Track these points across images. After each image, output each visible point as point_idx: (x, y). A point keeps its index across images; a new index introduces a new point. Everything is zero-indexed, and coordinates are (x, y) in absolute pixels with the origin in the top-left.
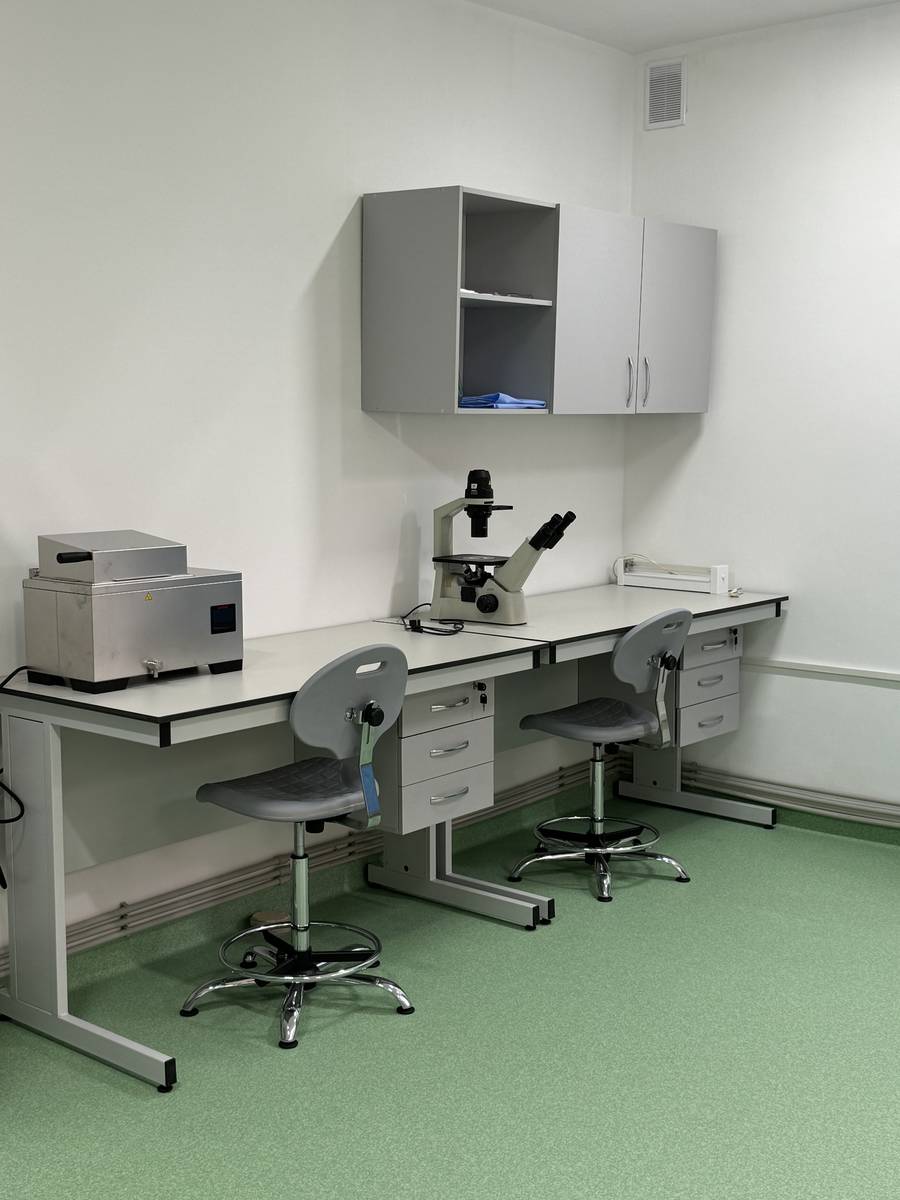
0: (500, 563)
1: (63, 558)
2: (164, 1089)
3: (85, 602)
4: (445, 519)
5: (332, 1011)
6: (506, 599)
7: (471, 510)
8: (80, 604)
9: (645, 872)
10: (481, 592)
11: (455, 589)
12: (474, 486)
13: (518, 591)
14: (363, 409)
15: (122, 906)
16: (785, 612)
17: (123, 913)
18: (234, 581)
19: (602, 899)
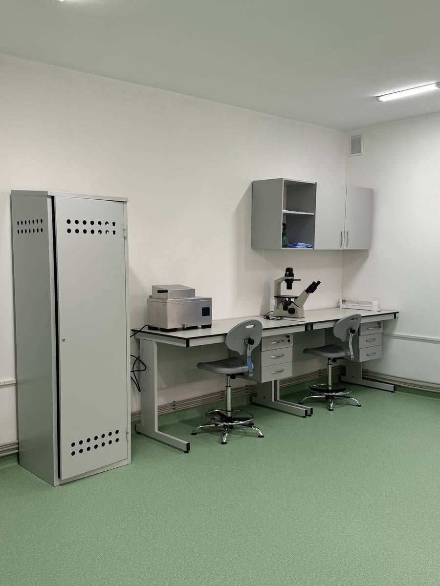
0: (296, 298)
1: (159, 292)
2: (186, 452)
3: (165, 305)
4: (278, 284)
5: (238, 436)
6: (298, 310)
7: (287, 281)
8: (164, 305)
9: (346, 403)
10: (289, 307)
11: (281, 306)
12: (288, 273)
13: (302, 307)
14: (252, 248)
15: (174, 402)
16: (398, 317)
17: (174, 404)
18: (209, 300)
19: (330, 410)
